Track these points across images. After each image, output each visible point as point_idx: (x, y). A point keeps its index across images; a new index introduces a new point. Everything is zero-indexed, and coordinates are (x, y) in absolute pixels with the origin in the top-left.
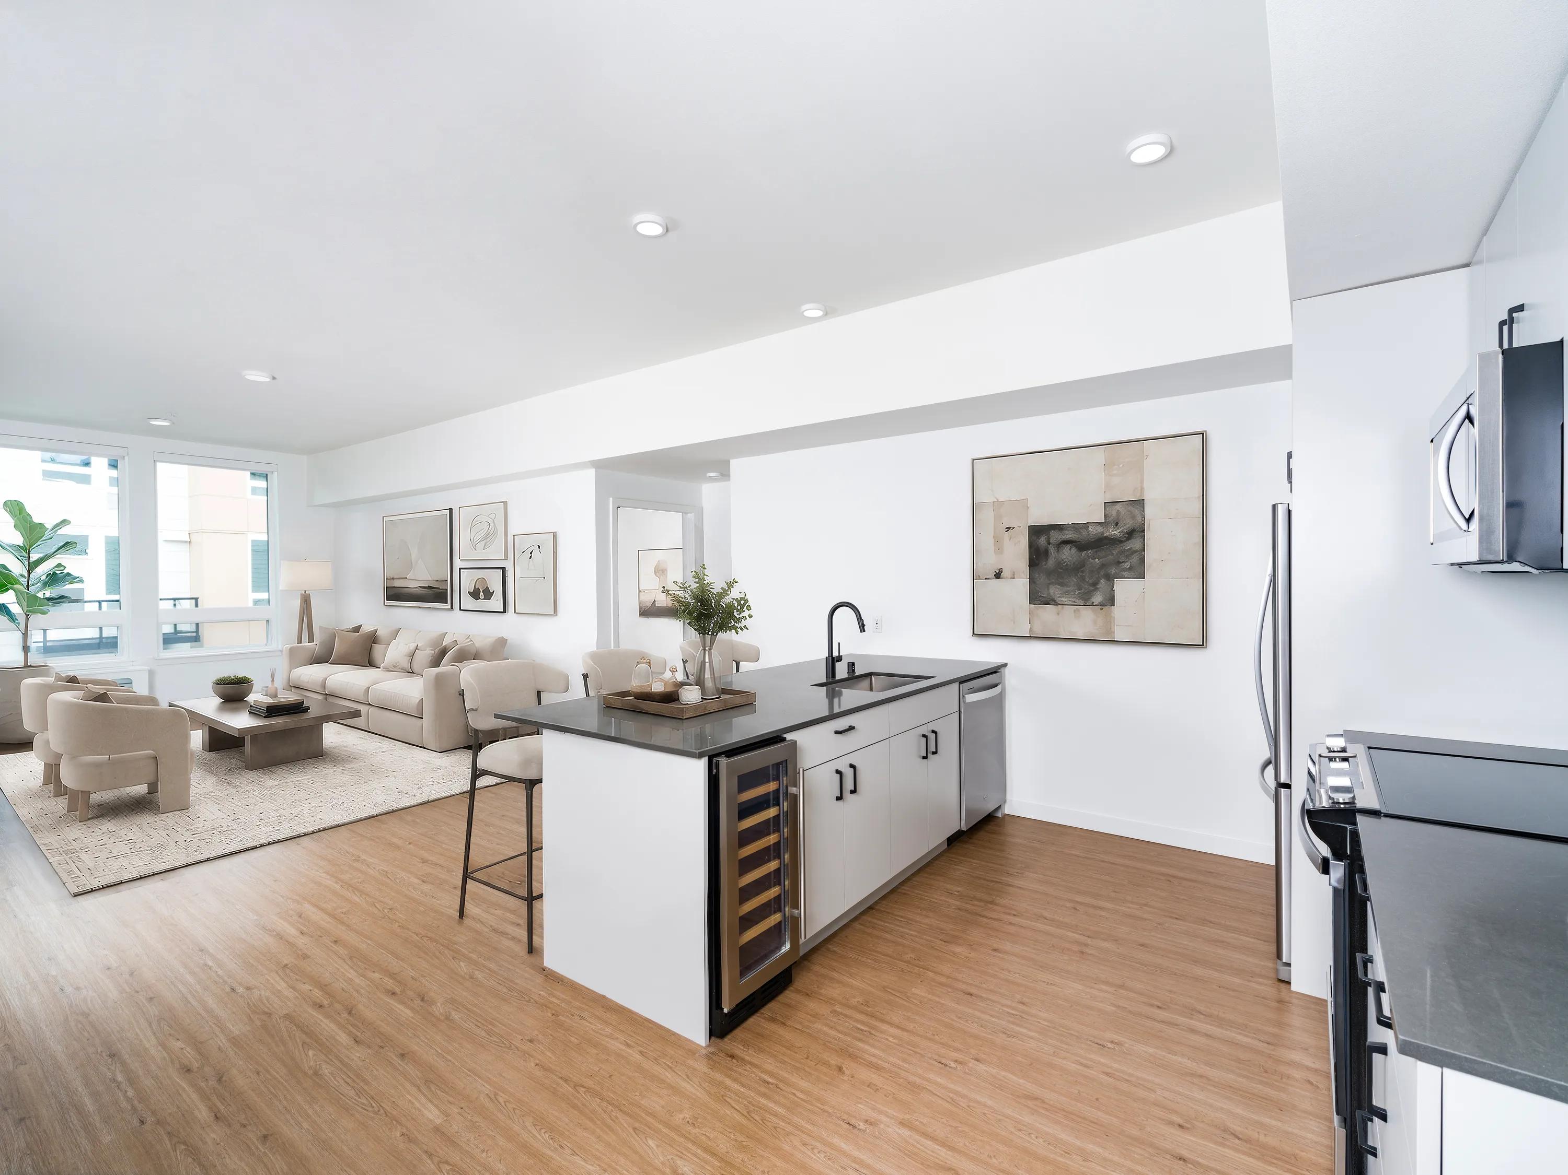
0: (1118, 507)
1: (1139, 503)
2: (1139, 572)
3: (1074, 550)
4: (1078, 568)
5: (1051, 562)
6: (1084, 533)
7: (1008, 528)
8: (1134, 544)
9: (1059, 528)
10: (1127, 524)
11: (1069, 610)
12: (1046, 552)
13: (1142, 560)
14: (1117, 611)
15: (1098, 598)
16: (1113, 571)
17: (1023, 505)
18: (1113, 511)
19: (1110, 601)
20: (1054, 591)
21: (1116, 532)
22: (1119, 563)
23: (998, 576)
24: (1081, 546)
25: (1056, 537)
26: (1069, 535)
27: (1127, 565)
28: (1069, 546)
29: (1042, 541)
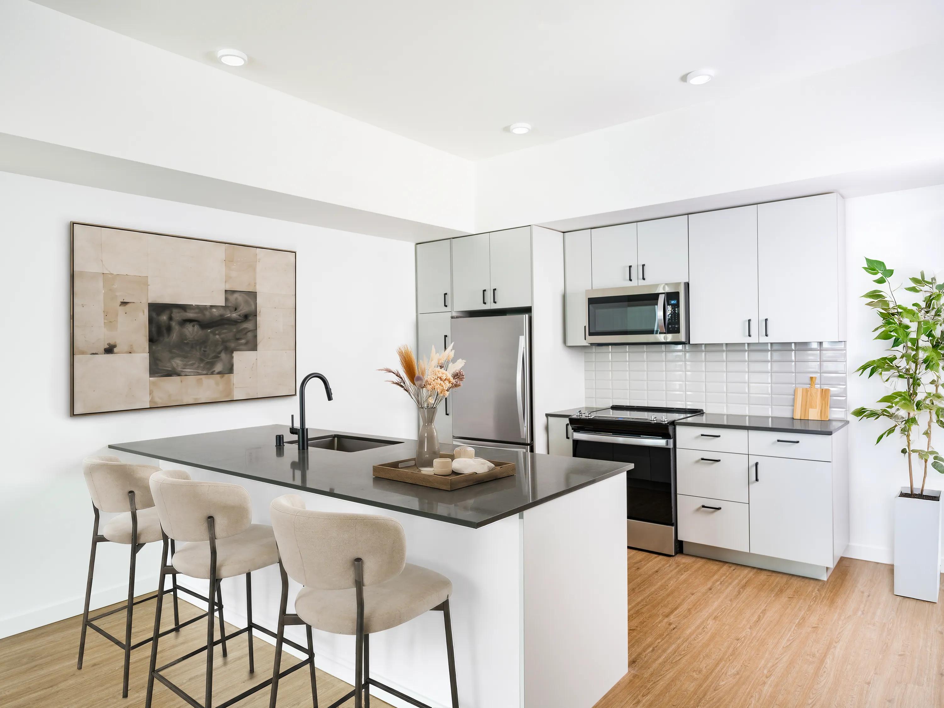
0: (236, 295)
1: (253, 295)
2: (253, 346)
3: (197, 328)
4: (202, 343)
5: (174, 336)
6: (207, 313)
7: (124, 303)
8: (248, 325)
9: (183, 308)
10: (244, 309)
11: (192, 380)
12: (169, 329)
13: (256, 336)
14: (236, 377)
15: (219, 367)
16: (232, 345)
17: (143, 282)
18: (232, 298)
19: (230, 370)
20: (177, 363)
21: (234, 315)
22: (238, 339)
23: (110, 350)
24: (204, 325)
25: (178, 315)
26: (191, 315)
27: (243, 341)
28: (192, 324)
29: (164, 318)
